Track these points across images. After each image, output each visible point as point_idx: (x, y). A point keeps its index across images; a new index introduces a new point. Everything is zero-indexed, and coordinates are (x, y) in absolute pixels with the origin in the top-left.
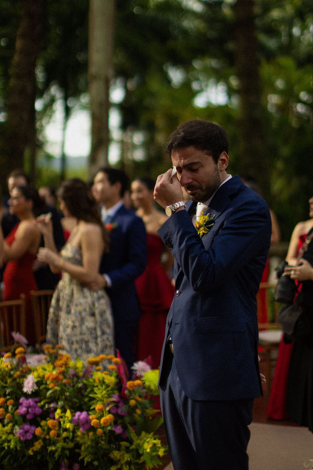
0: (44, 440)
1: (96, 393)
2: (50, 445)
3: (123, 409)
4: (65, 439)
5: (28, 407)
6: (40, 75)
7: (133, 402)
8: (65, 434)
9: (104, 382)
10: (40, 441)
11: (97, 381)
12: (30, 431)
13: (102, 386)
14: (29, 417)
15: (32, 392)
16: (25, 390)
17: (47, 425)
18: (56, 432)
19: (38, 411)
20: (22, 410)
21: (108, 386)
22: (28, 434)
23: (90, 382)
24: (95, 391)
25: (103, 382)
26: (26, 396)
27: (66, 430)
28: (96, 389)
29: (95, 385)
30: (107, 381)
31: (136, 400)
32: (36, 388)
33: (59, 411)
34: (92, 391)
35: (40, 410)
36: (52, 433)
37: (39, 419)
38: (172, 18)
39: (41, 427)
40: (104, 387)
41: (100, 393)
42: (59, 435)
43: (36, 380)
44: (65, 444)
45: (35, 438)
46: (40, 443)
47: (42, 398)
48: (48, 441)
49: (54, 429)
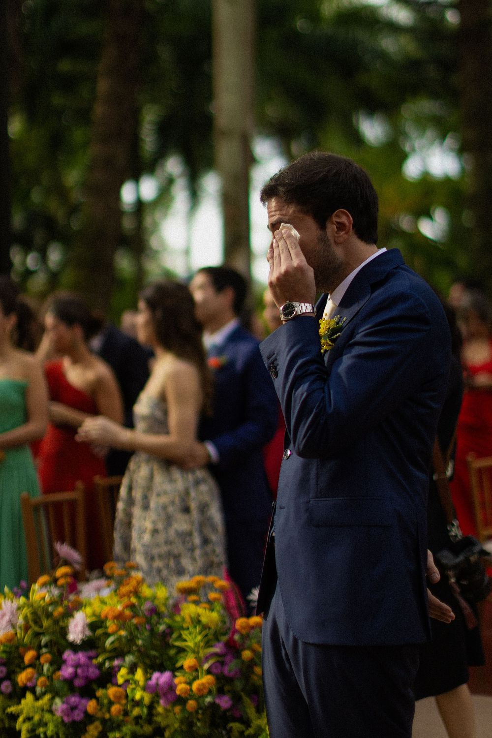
0: (104, 722)
1: (185, 640)
2: (112, 729)
3: (231, 667)
4: (138, 718)
5: (77, 665)
6: (149, 140)
7: (247, 654)
8: (136, 711)
9: (199, 622)
10: (97, 723)
11: (188, 619)
12: (80, 707)
13: (195, 627)
14: (78, 682)
15: (83, 640)
16: (71, 637)
17: (107, 696)
18: (121, 708)
19: (93, 672)
20: (67, 671)
21: (205, 627)
22: (76, 712)
23: (175, 621)
24: (184, 636)
25: (197, 621)
26: (74, 647)
27: (138, 703)
29: (185, 626)
30: (204, 620)
31: (254, 651)
32: (88, 633)
33: (123, 671)
34: (180, 638)
35: (97, 672)
36: (115, 709)
37: (95, 687)
38: (361, 35)
39: (97, 699)
40: (198, 629)
41: (192, 639)
42: (126, 713)
43: (89, 620)
44: (137, 729)
45: (89, 718)
46: (96, 728)
47: (99, 650)
48: (109, 723)
49: (119, 703)
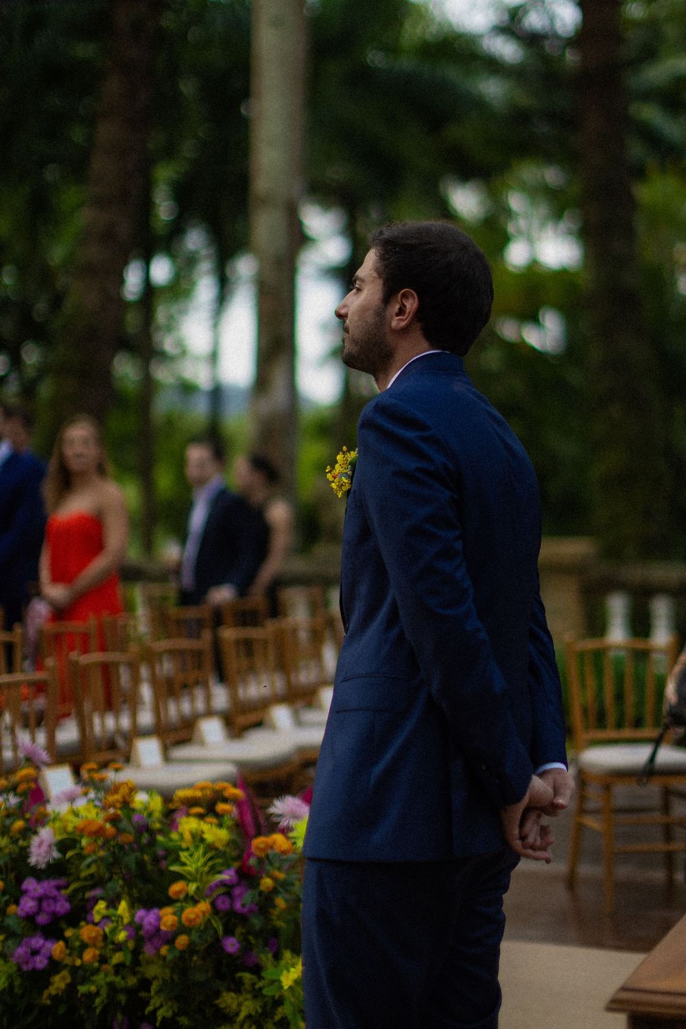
0: (74, 970)
1: (184, 864)
2: (84, 981)
3: (245, 900)
4: (119, 968)
5: (40, 900)
7: (267, 883)
8: (117, 958)
9: (202, 840)
10: (65, 973)
11: (187, 836)
12: (44, 951)
13: (197, 847)
14: (42, 919)
15: (48, 864)
16: (33, 860)
17: (77, 937)
18: (98, 952)
19: (63, 907)
20: (28, 904)
21: (211, 847)
22: (38, 959)
23: (171, 840)
24: (183, 859)
25: (198, 838)
26: (37, 873)
27: (119, 947)
28: (184, 856)
29: (184, 845)
30: (209, 837)
31: (274, 879)
32: (56, 854)
33: (101, 905)
34: (177, 860)
35: (67, 905)
36: (88, 955)
37: (63, 925)
39: (66, 941)
40: (201, 851)
41: (192, 862)
42: (103, 960)
43: (59, 838)
44: (118, 979)
45: (55, 966)
46: (64, 978)
47: (71, 878)
48: (80, 972)
49: (94, 946)
